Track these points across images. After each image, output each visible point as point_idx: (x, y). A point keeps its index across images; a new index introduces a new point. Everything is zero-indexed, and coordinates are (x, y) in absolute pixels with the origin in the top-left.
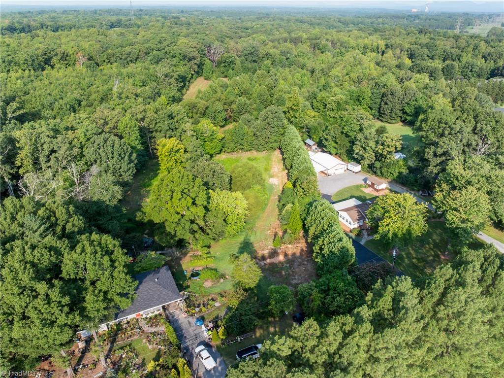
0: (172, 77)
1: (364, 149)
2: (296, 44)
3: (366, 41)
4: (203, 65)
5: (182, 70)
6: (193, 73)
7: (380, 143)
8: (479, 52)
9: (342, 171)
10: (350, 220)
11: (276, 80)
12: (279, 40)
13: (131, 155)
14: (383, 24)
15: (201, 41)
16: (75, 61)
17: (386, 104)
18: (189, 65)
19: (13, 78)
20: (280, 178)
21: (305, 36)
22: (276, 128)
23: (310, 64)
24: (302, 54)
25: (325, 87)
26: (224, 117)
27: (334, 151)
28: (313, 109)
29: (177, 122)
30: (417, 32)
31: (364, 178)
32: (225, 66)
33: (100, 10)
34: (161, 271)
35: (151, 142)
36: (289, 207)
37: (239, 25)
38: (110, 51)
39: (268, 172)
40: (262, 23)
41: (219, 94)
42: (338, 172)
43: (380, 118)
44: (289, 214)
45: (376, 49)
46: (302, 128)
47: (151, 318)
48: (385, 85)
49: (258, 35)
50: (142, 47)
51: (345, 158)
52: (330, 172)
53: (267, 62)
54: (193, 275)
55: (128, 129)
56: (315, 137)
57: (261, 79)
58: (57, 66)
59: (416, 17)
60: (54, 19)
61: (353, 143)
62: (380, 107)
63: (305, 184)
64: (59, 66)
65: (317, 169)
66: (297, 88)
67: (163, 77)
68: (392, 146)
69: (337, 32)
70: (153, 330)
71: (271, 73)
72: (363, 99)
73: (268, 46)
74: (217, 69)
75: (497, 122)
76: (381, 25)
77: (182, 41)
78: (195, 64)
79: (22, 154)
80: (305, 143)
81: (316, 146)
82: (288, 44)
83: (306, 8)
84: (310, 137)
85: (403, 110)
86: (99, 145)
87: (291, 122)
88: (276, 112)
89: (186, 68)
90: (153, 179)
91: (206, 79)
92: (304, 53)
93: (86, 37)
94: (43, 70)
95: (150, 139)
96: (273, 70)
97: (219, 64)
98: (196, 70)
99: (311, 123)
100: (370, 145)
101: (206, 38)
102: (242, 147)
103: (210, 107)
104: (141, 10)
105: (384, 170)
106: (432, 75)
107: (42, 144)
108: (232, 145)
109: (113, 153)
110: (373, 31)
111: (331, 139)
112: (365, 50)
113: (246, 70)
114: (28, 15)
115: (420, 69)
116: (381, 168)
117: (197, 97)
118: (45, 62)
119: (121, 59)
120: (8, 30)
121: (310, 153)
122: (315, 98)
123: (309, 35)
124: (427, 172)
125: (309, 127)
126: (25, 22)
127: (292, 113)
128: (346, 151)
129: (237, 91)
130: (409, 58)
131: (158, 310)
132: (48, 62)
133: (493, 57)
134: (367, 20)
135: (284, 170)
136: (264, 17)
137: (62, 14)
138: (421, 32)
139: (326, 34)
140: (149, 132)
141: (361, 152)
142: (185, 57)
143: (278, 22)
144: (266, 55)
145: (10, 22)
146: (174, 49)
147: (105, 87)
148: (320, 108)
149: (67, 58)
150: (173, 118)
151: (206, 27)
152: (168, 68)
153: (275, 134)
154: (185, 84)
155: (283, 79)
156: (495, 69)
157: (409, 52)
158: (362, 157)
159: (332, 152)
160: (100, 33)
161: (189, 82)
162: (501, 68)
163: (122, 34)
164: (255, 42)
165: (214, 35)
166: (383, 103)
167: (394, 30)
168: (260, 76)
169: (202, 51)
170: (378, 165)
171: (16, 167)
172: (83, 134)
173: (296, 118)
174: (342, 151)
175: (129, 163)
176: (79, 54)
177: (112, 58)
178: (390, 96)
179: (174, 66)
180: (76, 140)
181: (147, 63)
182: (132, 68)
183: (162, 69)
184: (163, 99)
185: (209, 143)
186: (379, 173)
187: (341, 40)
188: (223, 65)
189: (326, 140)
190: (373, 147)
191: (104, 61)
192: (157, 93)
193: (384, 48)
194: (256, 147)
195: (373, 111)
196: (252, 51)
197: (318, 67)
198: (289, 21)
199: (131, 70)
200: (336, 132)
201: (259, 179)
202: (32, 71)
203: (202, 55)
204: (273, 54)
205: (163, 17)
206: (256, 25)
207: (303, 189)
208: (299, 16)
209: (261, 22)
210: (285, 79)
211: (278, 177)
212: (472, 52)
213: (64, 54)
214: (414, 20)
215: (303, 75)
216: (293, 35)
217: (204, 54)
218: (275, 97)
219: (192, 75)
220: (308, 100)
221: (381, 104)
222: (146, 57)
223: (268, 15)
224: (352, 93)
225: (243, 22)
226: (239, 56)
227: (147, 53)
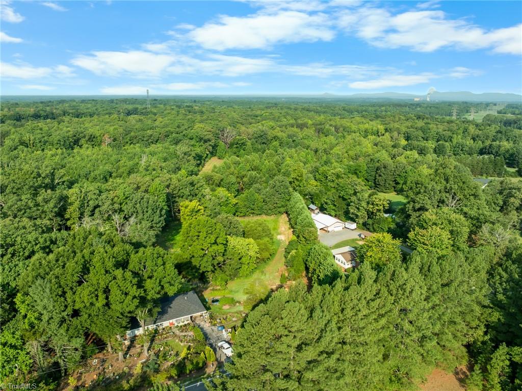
0: (190, 155)
1: (358, 209)
2: (302, 129)
3: (367, 126)
4: (217, 146)
5: (198, 150)
6: (208, 153)
7: (371, 202)
8: (469, 134)
9: (340, 229)
10: (344, 261)
11: (283, 158)
12: (286, 126)
13: (161, 211)
14: (386, 111)
15: (215, 126)
16: (101, 142)
17: (380, 176)
18: (204, 146)
19: (49, 155)
20: (287, 235)
21: (310, 122)
22: (283, 195)
23: (314, 145)
24: (307, 137)
25: (326, 163)
26: (237, 188)
27: (333, 213)
28: (316, 180)
29: (197, 189)
30: (416, 118)
31: (359, 234)
32: (237, 147)
33: (117, 100)
34: (189, 293)
35: (173, 206)
36: (293, 252)
37: (249, 113)
38: (132, 134)
39: (276, 231)
40: (271, 112)
41: (232, 169)
42: (336, 229)
43: (376, 188)
44: (294, 257)
45: (376, 132)
46: (305, 195)
47: (181, 326)
48: (379, 160)
49: (267, 121)
50: (163, 131)
51: (343, 218)
52: (329, 229)
53: (275, 143)
54: (213, 301)
55: (157, 192)
56: (317, 203)
57: (269, 157)
58: (85, 146)
59: (417, 105)
60: (74, 107)
61: (348, 205)
62: (376, 179)
63: (307, 234)
64: (87, 146)
65: (319, 226)
66: (302, 164)
67: (183, 155)
68: (380, 205)
69: (340, 118)
70: (183, 334)
71: (279, 152)
72: (360, 172)
73: (276, 131)
74: (230, 150)
75: (464, 183)
76: (384, 113)
77: (198, 126)
78: (210, 145)
79: (70, 209)
80: (309, 208)
81: (318, 211)
82: (295, 129)
83: (313, 99)
84: (313, 203)
85: (395, 181)
86: (136, 201)
87: (296, 191)
88: (283, 181)
89: (202, 148)
90: (176, 235)
91: (219, 159)
92: (309, 136)
93: (108, 122)
94: (73, 149)
95: (173, 203)
96: (280, 150)
97: (231, 146)
98: (211, 150)
99: (314, 191)
100: (362, 205)
101: (219, 123)
102: (253, 211)
103: (225, 179)
104: (155, 100)
105: (376, 226)
106: (422, 152)
107: (89, 201)
108: (244, 210)
109: (147, 208)
110: (374, 117)
111: (330, 203)
112: (366, 133)
113: (256, 150)
114: (49, 104)
115: (412, 147)
116: (373, 224)
117: (213, 171)
118: (74, 143)
119: (143, 140)
120: (33, 117)
121: (313, 215)
122: (318, 172)
123: (314, 121)
124: (408, 223)
125: (312, 194)
126: (48, 110)
127: (297, 183)
128: (344, 212)
129: (248, 167)
130: (406, 140)
131: (188, 320)
132: (76, 142)
133: (481, 139)
134: (370, 108)
135: (290, 229)
136: (273, 107)
137: (81, 103)
138: (419, 118)
139: (330, 120)
140: (173, 197)
141: (355, 211)
142: (201, 139)
143: (286, 110)
144: (275, 137)
145: (34, 111)
146: (192, 132)
147: (131, 163)
148: (322, 179)
149: (94, 139)
150: (194, 186)
151: (219, 115)
152: (187, 147)
153: (282, 200)
154: (201, 162)
155: (290, 157)
156: (483, 149)
157: (406, 135)
158: (357, 216)
159: (332, 214)
160: (120, 120)
161: (204, 160)
162: (488, 147)
163: (140, 120)
164: (264, 128)
165: (226, 121)
166: (377, 175)
167: (394, 116)
168: (268, 155)
169: (217, 134)
170: (370, 221)
171: (65, 219)
172: (122, 194)
173: (300, 187)
174: (340, 213)
175: (160, 217)
176: (105, 136)
177: (135, 140)
178: (383, 169)
179: (192, 146)
180: (116, 198)
181: (166, 145)
182: (153, 148)
183: (182, 148)
184: (183, 172)
185: (224, 208)
186: (372, 229)
187: (344, 125)
188: (235, 146)
189: (326, 203)
190: (365, 206)
191: (127, 142)
192: (178, 168)
193: (383, 132)
194: (265, 211)
195: (370, 183)
196: (262, 134)
197: (321, 147)
198: (296, 109)
199: (153, 150)
200: (334, 196)
201: (268, 233)
202: (64, 150)
203: (216, 138)
204: (280, 136)
205: (177, 106)
206: (265, 113)
207: (305, 238)
208: (306, 105)
209: (269, 111)
210: (291, 157)
211: (285, 234)
212: (462, 134)
213: (91, 135)
214: (416, 108)
215: (308, 154)
216: (300, 122)
217: (218, 137)
218: (282, 171)
219: (207, 154)
220: (311, 173)
221: (375, 177)
222: (166, 139)
223: (276, 105)
224: (349, 167)
225: (252, 110)
226: (249, 139)
227: (167, 136)
